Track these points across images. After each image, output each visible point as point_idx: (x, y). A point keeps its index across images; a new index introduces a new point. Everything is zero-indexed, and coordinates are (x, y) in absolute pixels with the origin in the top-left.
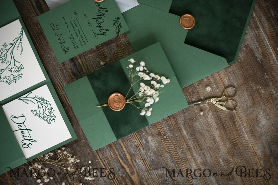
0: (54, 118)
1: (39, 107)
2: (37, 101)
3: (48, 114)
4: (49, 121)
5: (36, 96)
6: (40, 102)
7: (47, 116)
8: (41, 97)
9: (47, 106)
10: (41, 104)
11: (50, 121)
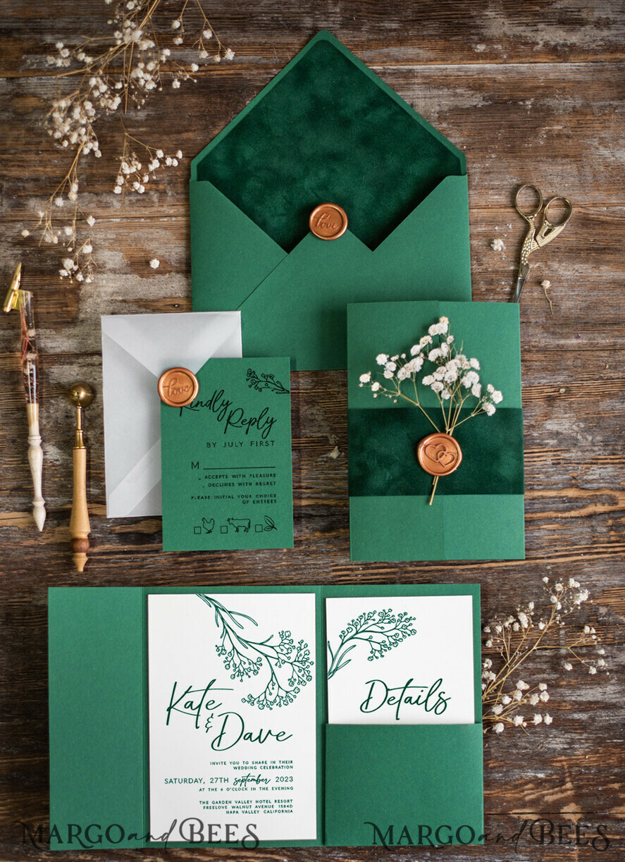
0: (408, 616)
1: (367, 640)
2: (352, 638)
3: (393, 625)
4: (409, 632)
5: (341, 636)
6: (357, 633)
7: (396, 631)
8: (348, 626)
9: (374, 620)
10: (364, 631)
11: (410, 628)
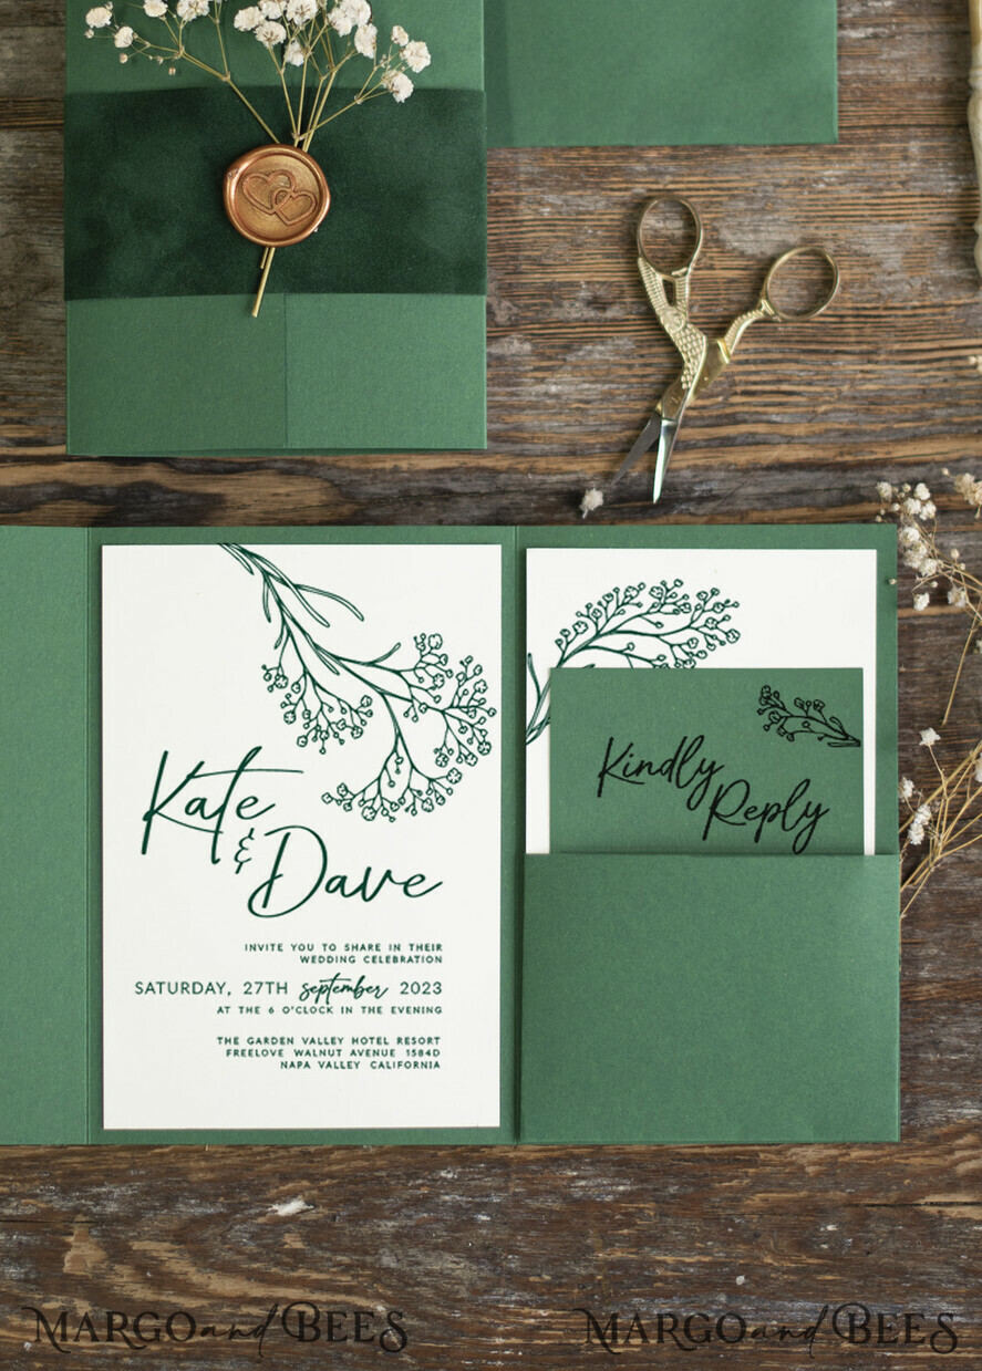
0: (721, 598)
1: (620, 652)
2: (586, 647)
3: (684, 619)
5: (559, 643)
6: (598, 635)
8: (577, 619)
9: (639, 605)
10: (614, 631)
11: (725, 626)
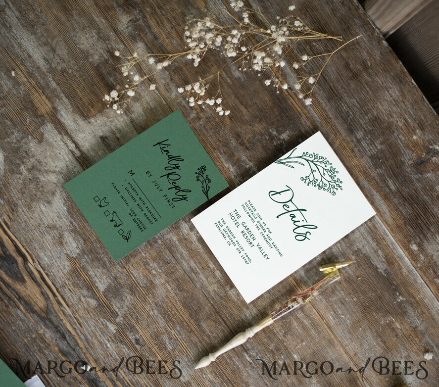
2: (307, 160)
3: (330, 179)
4: (332, 191)
6: (312, 161)
7: (327, 183)
9: (326, 166)
10: (316, 165)
